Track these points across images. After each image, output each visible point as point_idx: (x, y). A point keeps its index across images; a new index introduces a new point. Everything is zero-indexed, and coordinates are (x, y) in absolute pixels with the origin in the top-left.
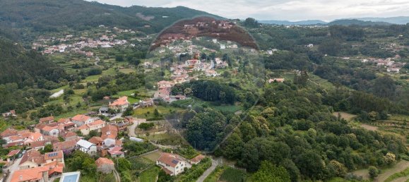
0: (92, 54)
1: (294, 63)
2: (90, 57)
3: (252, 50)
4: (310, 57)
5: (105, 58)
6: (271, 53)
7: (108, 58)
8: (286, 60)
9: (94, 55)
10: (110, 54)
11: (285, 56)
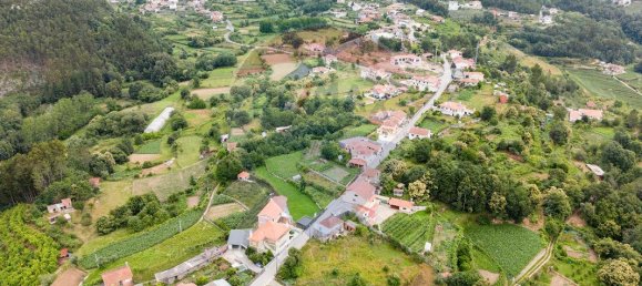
0: (221, 17)
1: (597, 47)
2: (218, 23)
3: (511, 14)
4: (624, 27)
5: (242, 25)
6: (548, 21)
7: (247, 25)
8: (581, 38)
9: (225, 19)
10: (251, 16)
11: (578, 30)
